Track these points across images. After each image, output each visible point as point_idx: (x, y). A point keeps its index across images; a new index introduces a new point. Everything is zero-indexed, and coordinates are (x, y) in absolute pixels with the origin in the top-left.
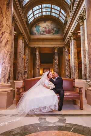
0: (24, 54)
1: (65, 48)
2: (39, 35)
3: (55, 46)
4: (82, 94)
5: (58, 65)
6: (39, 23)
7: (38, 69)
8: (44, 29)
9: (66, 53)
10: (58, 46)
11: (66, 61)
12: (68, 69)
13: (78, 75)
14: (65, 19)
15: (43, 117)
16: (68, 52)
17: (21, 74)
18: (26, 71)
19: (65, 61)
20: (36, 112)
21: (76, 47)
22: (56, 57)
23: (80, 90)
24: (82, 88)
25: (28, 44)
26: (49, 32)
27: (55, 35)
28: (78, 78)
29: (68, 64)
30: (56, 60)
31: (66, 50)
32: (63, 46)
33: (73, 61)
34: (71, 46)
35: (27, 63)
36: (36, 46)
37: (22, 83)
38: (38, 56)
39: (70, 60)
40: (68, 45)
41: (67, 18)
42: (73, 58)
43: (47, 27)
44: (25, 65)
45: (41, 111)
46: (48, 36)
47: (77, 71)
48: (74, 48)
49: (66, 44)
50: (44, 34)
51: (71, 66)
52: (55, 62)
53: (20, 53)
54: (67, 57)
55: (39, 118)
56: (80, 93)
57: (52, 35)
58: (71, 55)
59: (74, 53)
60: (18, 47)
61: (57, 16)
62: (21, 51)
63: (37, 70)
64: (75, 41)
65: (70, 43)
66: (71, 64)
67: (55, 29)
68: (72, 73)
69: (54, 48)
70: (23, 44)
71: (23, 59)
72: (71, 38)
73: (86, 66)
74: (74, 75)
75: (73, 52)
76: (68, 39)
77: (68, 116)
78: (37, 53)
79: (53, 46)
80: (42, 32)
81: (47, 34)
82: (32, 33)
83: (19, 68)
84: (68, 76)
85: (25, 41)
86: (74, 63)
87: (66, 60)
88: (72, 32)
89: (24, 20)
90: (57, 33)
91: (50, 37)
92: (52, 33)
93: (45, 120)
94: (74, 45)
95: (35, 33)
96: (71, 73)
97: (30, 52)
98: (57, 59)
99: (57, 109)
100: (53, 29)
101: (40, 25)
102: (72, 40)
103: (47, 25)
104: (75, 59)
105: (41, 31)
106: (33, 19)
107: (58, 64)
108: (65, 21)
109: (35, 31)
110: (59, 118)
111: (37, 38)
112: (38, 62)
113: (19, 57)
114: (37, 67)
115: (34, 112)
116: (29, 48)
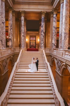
1: (53, 13)
3: (43, 11)
5: (44, 33)
7: (23, 36)
9: (54, 19)
10: (45, 11)
11: (54, 29)
12: (55, 38)
16: (56, 18)
17: (2, 41)
18: (10, 38)
19: (52, 29)
21: (69, 8)
22: (43, 24)
29: (55, 31)
30: (42, 27)
31: (55, 16)
33: (63, 27)
34: (63, 8)
35: (11, 29)
36: (21, 10)
38: (23, 22)
48: (67, 10)
51: (60, 33)
52: (42, 29)
54: (54, 24)
59: (66, 17)
63: (23, 38)
65: (61, 5)
68: (61, 42)
69: (40, 13)
74: (63, 44)
75: (64, 15)
78: (23, 18)
79: (40, 11)
84: (54, 45)
86: (65, 30)
87: (54, 27)
96: (59, 42)
97: (14, 17)
98: (44, 26)
107: (44, 31)
112: (23, 29)
114: (23, 34)
116: (13, 12)
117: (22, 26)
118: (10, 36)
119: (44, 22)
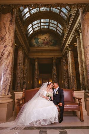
0: (24, 65)
1: (63, 58)
2: (38, 46)
3: (54, 57)
4: (82, 105)
5: (56, 76)
6: (38, 36)
8: (43, 41)
9: (64, 64)
10: (56, 57)
11: (64, 72)
12: (66, 80)
13: (76, 85)
14: (62, 32)
15: (44, 130)
16: (66, 62)
17: (20, 84)
18: (25, 81)
20: (35, 125)
21: (73, 57)
22: (54, 68)
23: (80, 101)
24: (82, 99)
25: (27, 55)
26: (47, 44)
27: (53, 46)
28: (76, 88)
29: (66, 74)
31: (64, 61)
32: (61, 56)
33: (71, 71)
34: (69, 56)
35: (26, 73)
36: (35, 57)
37: (22, 94)
38: (36, 67)
39: (68, 70)
40: (66, 56)
41: (64, 31)
42: (71, 68)
43: (45, 39)
44: (25, 75)
45: (40, 123)
46: (46, 47)
47: (76, 81)
48: (72, 59)
49: (63, 55)
50: (43, 46)
51: (69, 76)
52: (54, 72)
53: (20, 63)
54: (65, 68)
55: (40, 131)
56: (80, 104)
57: (50, 46)
58: (68, 65)
59: (72, 64)
60: (18, 58)
61: (55, 29)
62: (20, 62)
63: (36, 80)
64: (72, 52)
65: (68, 54)
66: (69, 74)
67: (53, 41)
68: (71, 84)
69: (52, 59)
70: (23, 55)
71: (22, 69)
72: (68, 49)
73: (84, 76)
75: (70, 62)
76: (65, 51)
77: (69, 129)
78: (36, 63)
79: (51, 57)
80: (41, 44)
81: (45, 45)
82: (31, 45)
83: (18, 79)
84: (66, 86)
85: (25, 52)
86: (72, 73)
87: (65, 70)
88: (69, 43)
89: (25, 33)
90: (54, 44)
91: (48, 48)
92: (50, 44)
93: (46, 133)
94: (71, 56)
95: (34, 45)
98: (56, 69)
99: (57, 121)
100: (51, 41)
101: (39, 37)
102: (70, 51)
103: (45, 37)
104: (72, 69)
105: (39, 42)
106: (32, 32)
107: (56, 74)
108: (62, 34)
109: (34, 43)
110: (60, 131)
111: (36, 49)
112: (37, 72)
113: (19, 67)
114: (36, 78)
115: (34, 125)
116: (28, 59)
117: (35, 70)
118: (25, 79)
119: (55, 66)
